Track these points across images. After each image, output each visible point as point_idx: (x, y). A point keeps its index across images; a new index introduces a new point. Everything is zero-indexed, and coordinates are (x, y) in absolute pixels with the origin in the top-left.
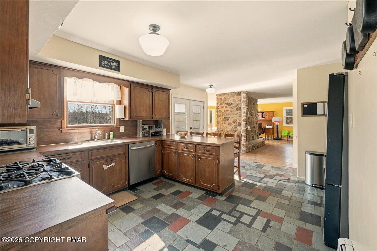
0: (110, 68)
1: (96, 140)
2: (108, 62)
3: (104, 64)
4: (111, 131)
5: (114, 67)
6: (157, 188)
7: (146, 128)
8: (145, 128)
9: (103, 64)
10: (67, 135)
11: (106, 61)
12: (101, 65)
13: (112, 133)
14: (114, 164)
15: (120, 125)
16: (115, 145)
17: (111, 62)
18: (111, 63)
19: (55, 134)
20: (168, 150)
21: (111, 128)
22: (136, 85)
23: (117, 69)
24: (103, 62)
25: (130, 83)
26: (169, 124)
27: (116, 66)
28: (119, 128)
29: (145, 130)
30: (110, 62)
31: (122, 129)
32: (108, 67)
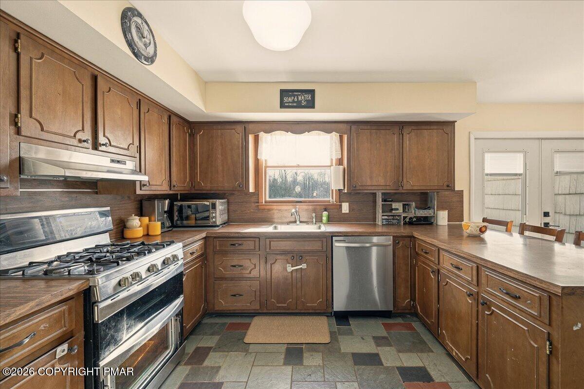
0: (299, 106)
1: (298, 222)
2: (294, 98)
3: (288, 103)
4: (326, 210)
5: (304, 103)
6: (383, 338)
7: (397, 207)
8: (393, 208)
9: (286, 103)
10: (266, 212)
11: (291, 96)
12: (283, 105)
13: (325, 214)
14: (304, 266)
15: (341, 202)
16: (305, 234)
17: (300, 95)
18: (300, 98)
19: (252, 210)
20: (424, 263)
21: (326, 205)
22: (361, 127)
23: (311, 105)
24: (285, 100)
25: (350, 124)
26: (462, 202)
27: (307, 101)
28: (341, 206)
29: (393, 212)
30: (297, 95)
31: (345, 208)
32: (295, 104)
